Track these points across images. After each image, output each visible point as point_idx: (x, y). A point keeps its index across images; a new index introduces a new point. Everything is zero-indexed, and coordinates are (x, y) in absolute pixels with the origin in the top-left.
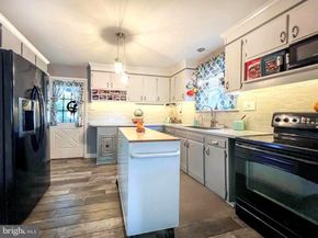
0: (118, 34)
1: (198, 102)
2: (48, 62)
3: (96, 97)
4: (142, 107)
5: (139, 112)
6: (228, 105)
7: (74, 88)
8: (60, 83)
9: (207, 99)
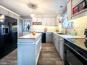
0: (32, 6)
1: (62, 25)
2: (20, 16)
3: (33, 24)
4: (46, 27)
5: (46, 28)
6: (71, 26)
7: (29, 22)
8: (25, 21)
9: (65, 24)
